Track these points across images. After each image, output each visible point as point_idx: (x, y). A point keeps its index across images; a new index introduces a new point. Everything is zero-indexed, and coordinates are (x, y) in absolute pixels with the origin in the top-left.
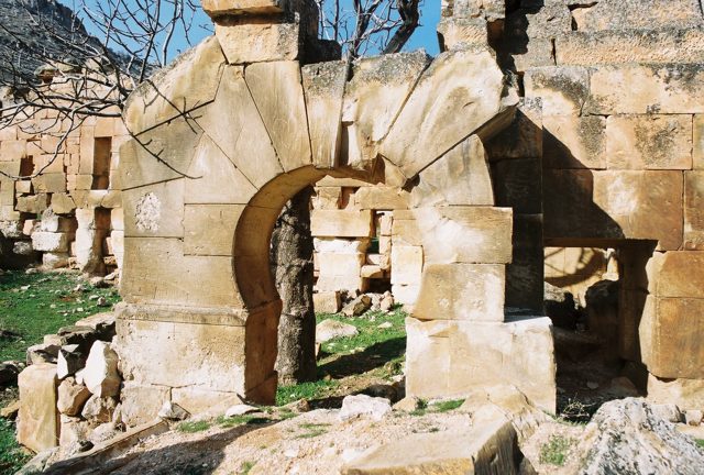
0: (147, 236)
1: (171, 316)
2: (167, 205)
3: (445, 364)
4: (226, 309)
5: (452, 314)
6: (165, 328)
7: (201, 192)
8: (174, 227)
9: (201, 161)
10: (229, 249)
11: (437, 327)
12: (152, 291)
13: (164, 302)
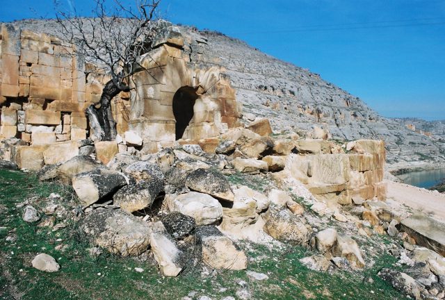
0: (150, 99)
1: (158, 121)
2: (155, 91)
3: (213, 131)
4: (172, 119)
5: (213, 121)
6: (156, 125)
7: (165, 88)
8: (158, 96)
9: (164, 80)
10: (171, 104)
11: (211, 124)
12: (151, 114)
13: (155, 117)
